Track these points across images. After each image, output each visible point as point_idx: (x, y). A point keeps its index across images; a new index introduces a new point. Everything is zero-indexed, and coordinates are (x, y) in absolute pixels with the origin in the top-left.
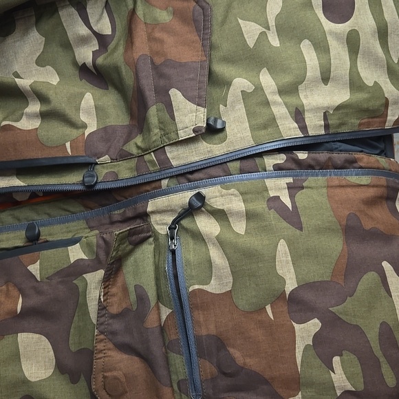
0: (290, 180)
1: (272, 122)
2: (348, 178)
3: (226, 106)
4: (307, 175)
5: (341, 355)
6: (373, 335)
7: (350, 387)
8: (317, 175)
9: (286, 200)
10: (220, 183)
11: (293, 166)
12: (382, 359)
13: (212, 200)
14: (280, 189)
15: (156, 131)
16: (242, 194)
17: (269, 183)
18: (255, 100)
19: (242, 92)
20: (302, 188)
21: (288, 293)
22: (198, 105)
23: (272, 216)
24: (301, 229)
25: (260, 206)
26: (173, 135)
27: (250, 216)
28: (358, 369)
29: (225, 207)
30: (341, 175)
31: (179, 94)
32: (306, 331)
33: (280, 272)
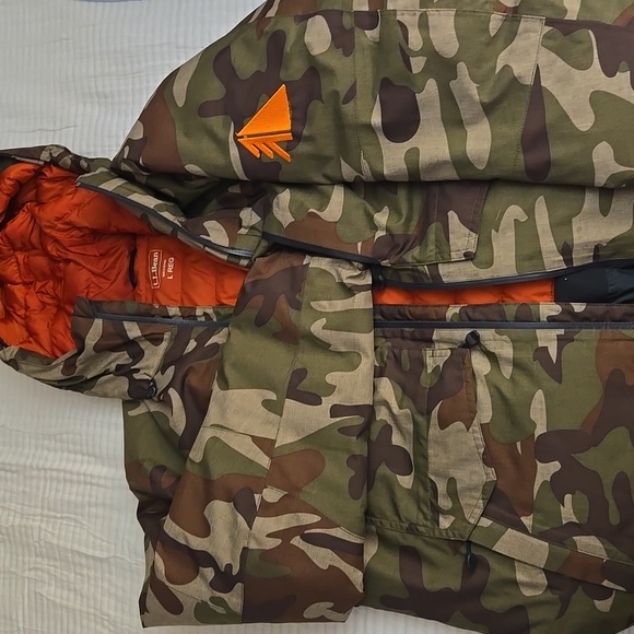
0: (562, 332)
1: (538, 254)
2: (623, 331)
3: (497, 231)
4: (581, 328)
5: (573, 494)
6: (608, 482)
7: (575, 520)
8: (591, 328)
9: (553, 353)
10: (495, 328)
11: (568, 318)
12: (611, 502)
13: (487, 343)
14: (550, 340)
15: (432, 247)
16: (512, 341)
17: (540, 333)
18: (526, 231)
19: (515, 220)
20: (573, 340)
21: (536, 436)
22: (471, 230)
23: (536, 367)
24: (560, 382)
25: (527, 356)
26: (446, 256)
27: (516, 364)
28: (586, 507)
29: (496, 351)
30: (617, 328)
31: (456, 216)
32: (546, 471)
33: (532, 417)
